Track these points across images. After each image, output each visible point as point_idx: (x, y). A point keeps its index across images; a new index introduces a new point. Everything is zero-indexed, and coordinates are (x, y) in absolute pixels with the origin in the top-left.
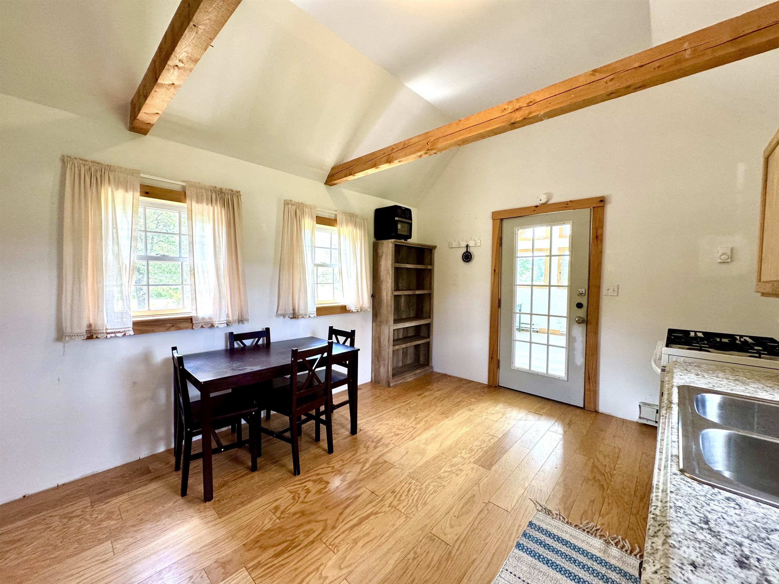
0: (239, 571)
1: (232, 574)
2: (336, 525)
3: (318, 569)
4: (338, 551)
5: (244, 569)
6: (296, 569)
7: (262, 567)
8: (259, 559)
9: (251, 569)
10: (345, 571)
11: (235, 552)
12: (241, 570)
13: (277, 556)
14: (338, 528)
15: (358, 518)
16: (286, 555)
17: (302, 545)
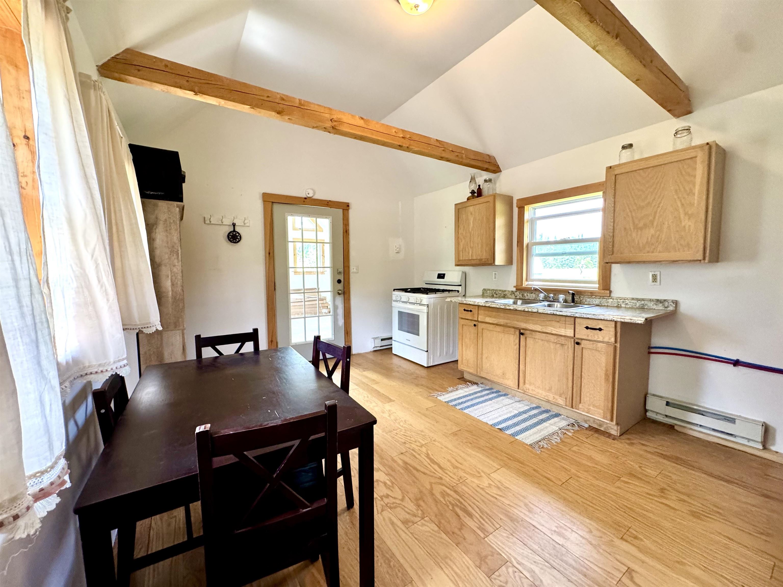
0: (489, 542)
1: (493, 548)
2: (438, 477)
3: (482, 489)
4: (465, 477)
5: (486, 539)
6: (483, 501)
7: (483, 524)
8: (475, 529)
9: (486, 533)
10: (482, 474)
11: (466, 552)
12: (488, 541)
13: (470, 515)
14: (440, 475)
15: (431, 464)
16: (470, 509)
17: (458, 498)
